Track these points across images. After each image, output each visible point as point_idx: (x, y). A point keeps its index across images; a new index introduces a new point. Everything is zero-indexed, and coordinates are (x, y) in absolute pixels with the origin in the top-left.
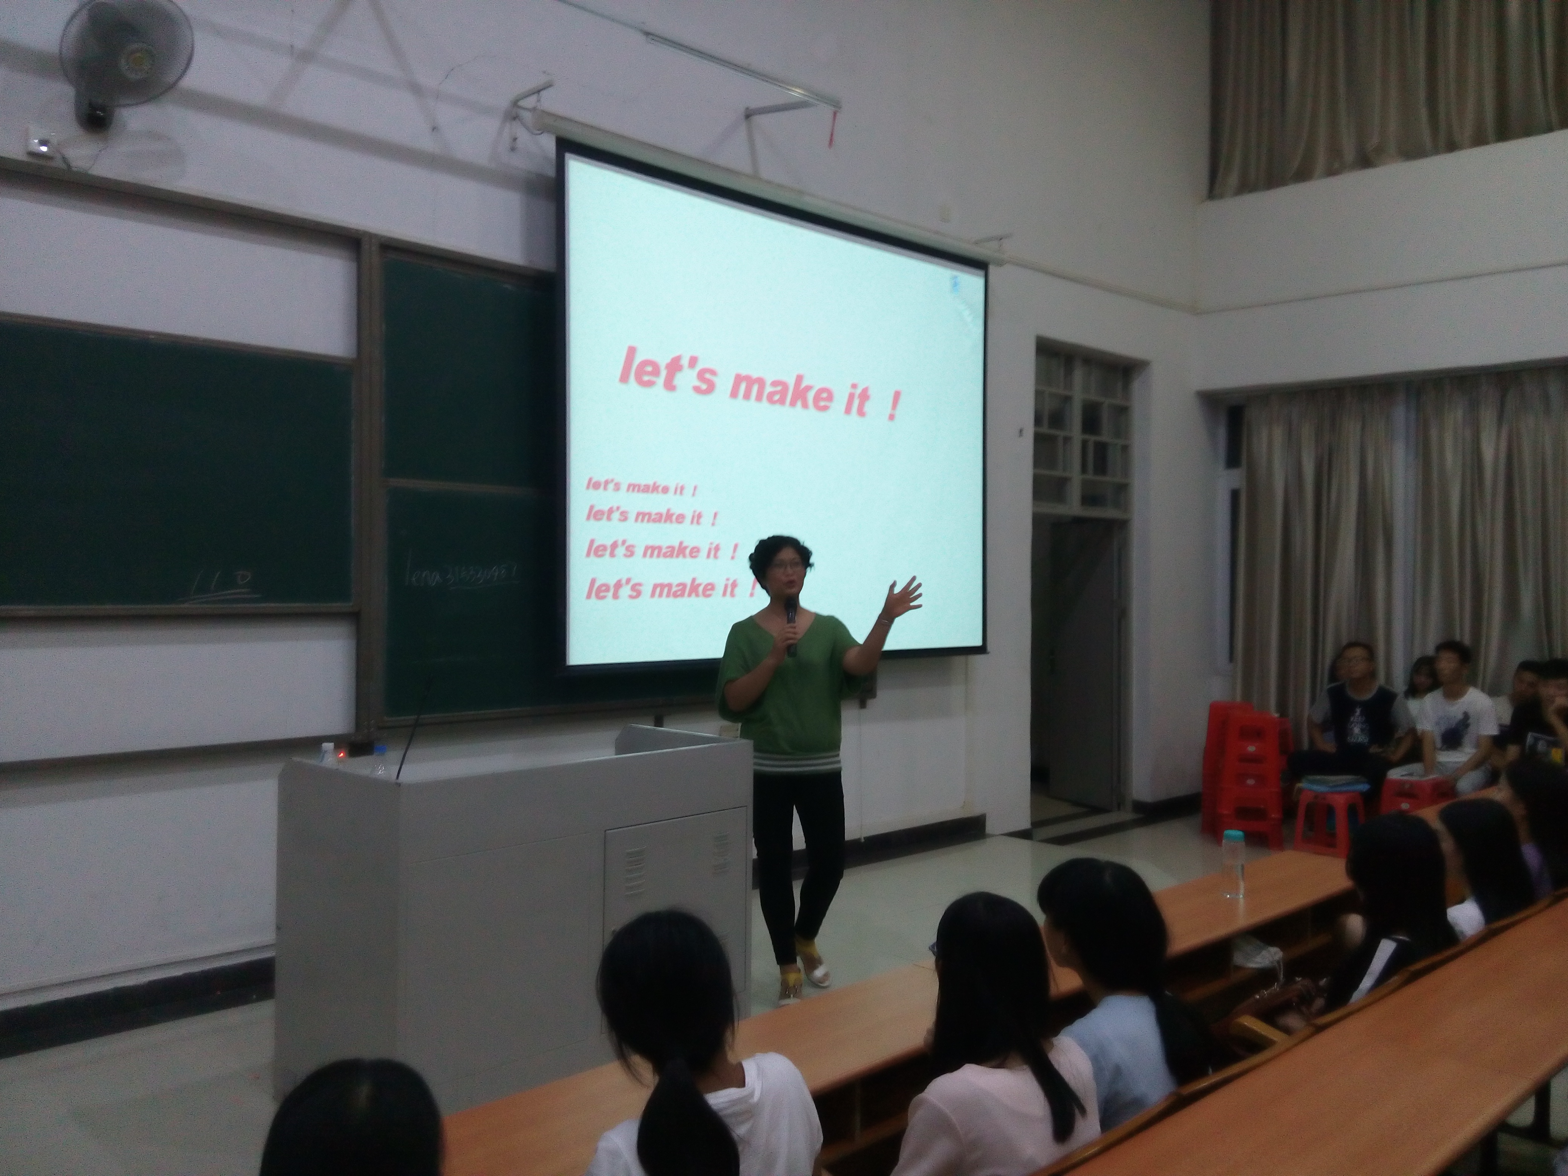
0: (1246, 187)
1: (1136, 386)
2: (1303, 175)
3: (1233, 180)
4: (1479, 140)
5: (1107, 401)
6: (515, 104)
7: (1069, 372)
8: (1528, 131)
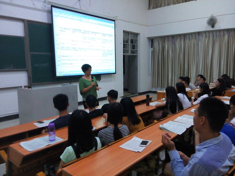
0: (154, 8)
5: (134, 39)
6: (45, 0)
7: (128, 35)
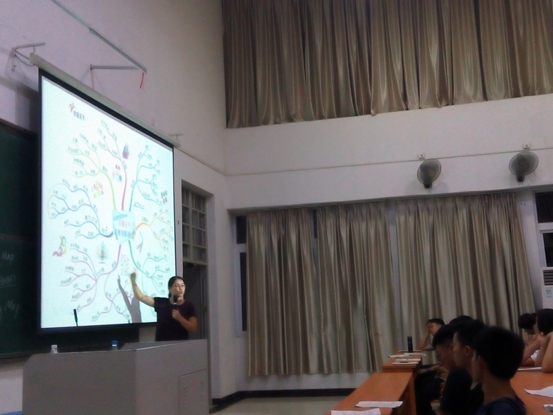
0: (241, 125)
1: (208, 205)
2: (266, 122)
3: (236, 122)
4: (331, 116)
5: (199, 211)
6: (15, 50)
8: (347, 115)
